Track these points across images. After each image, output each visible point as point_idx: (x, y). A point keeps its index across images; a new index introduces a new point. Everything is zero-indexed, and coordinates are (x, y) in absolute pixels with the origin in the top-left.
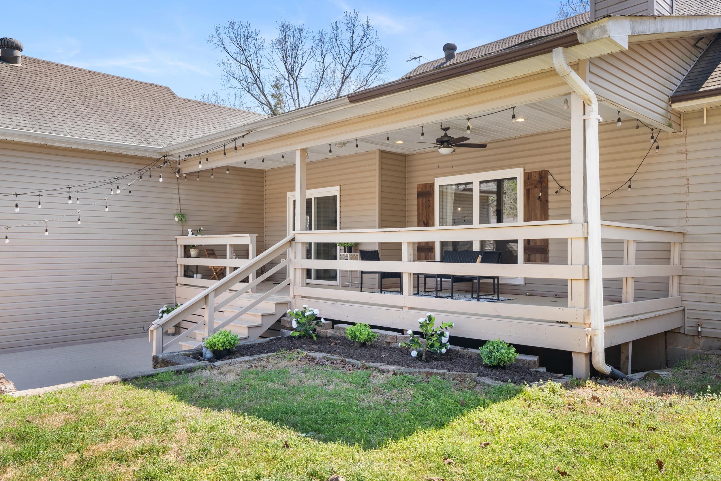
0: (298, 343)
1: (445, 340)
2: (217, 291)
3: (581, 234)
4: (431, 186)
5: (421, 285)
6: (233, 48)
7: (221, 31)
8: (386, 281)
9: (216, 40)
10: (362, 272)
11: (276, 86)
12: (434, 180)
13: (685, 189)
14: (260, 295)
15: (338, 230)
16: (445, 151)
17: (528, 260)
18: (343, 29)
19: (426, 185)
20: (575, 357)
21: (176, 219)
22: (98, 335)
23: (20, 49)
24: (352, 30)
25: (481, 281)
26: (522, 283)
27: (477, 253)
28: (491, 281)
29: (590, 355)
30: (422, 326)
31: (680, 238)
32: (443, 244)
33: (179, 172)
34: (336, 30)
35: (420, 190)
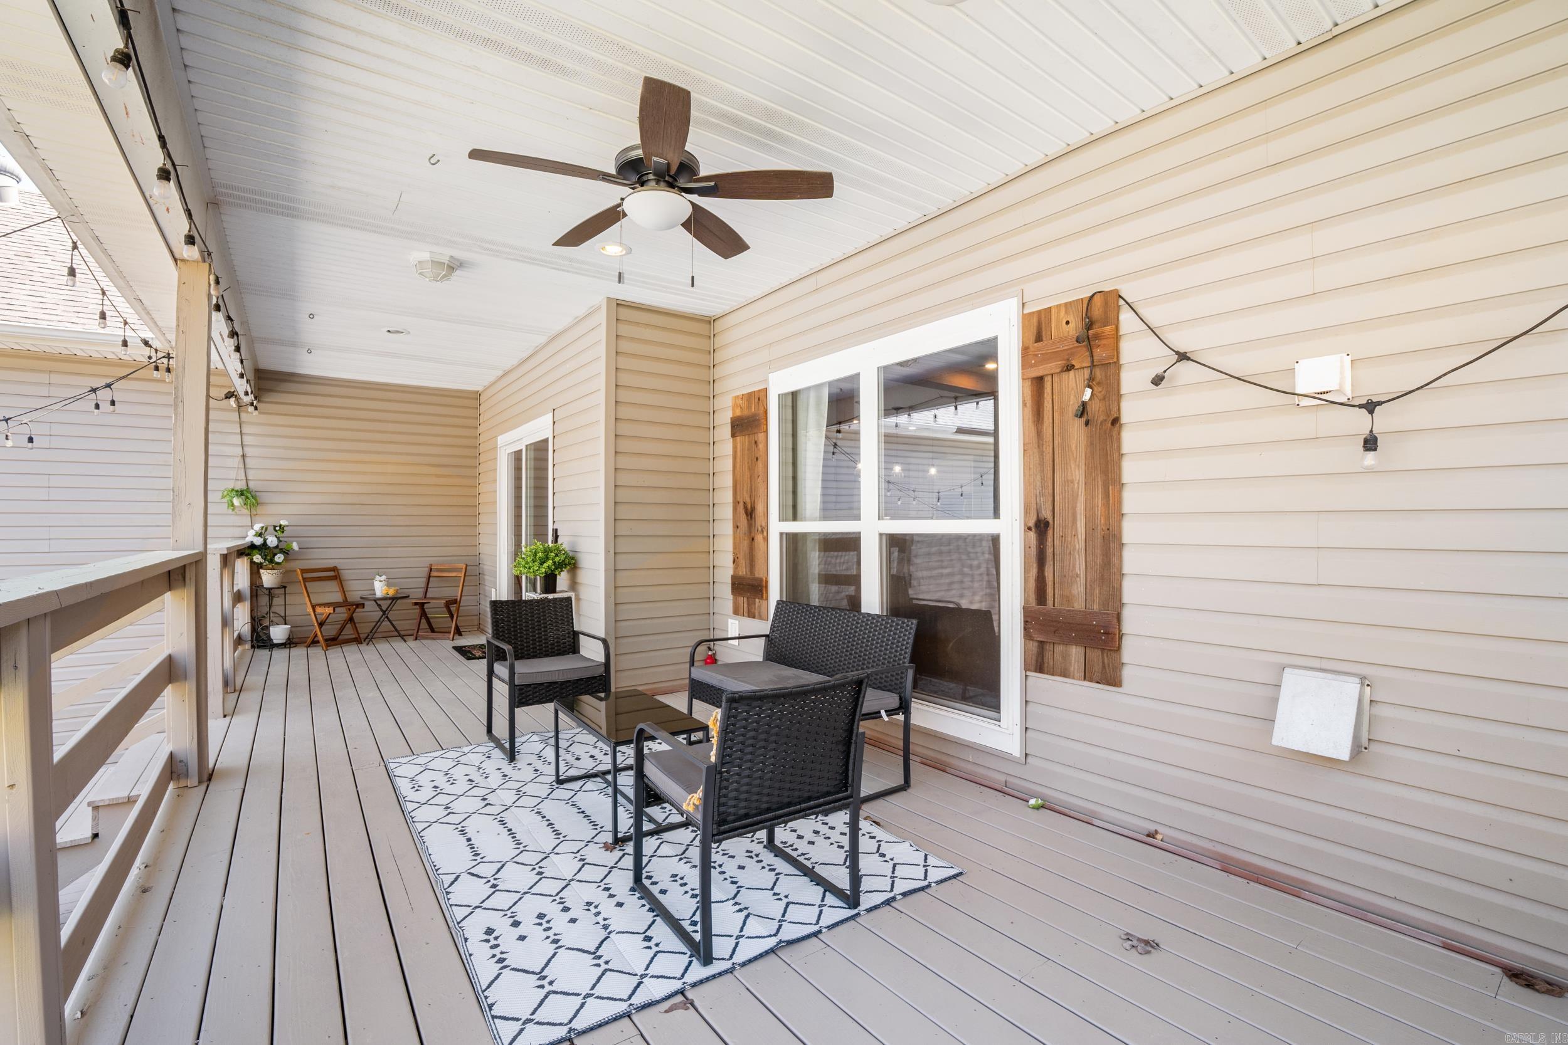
4: (759, 397)
12: (766, 381)
19: (750, 395)
21: (235, 501)
35: (738, 413)
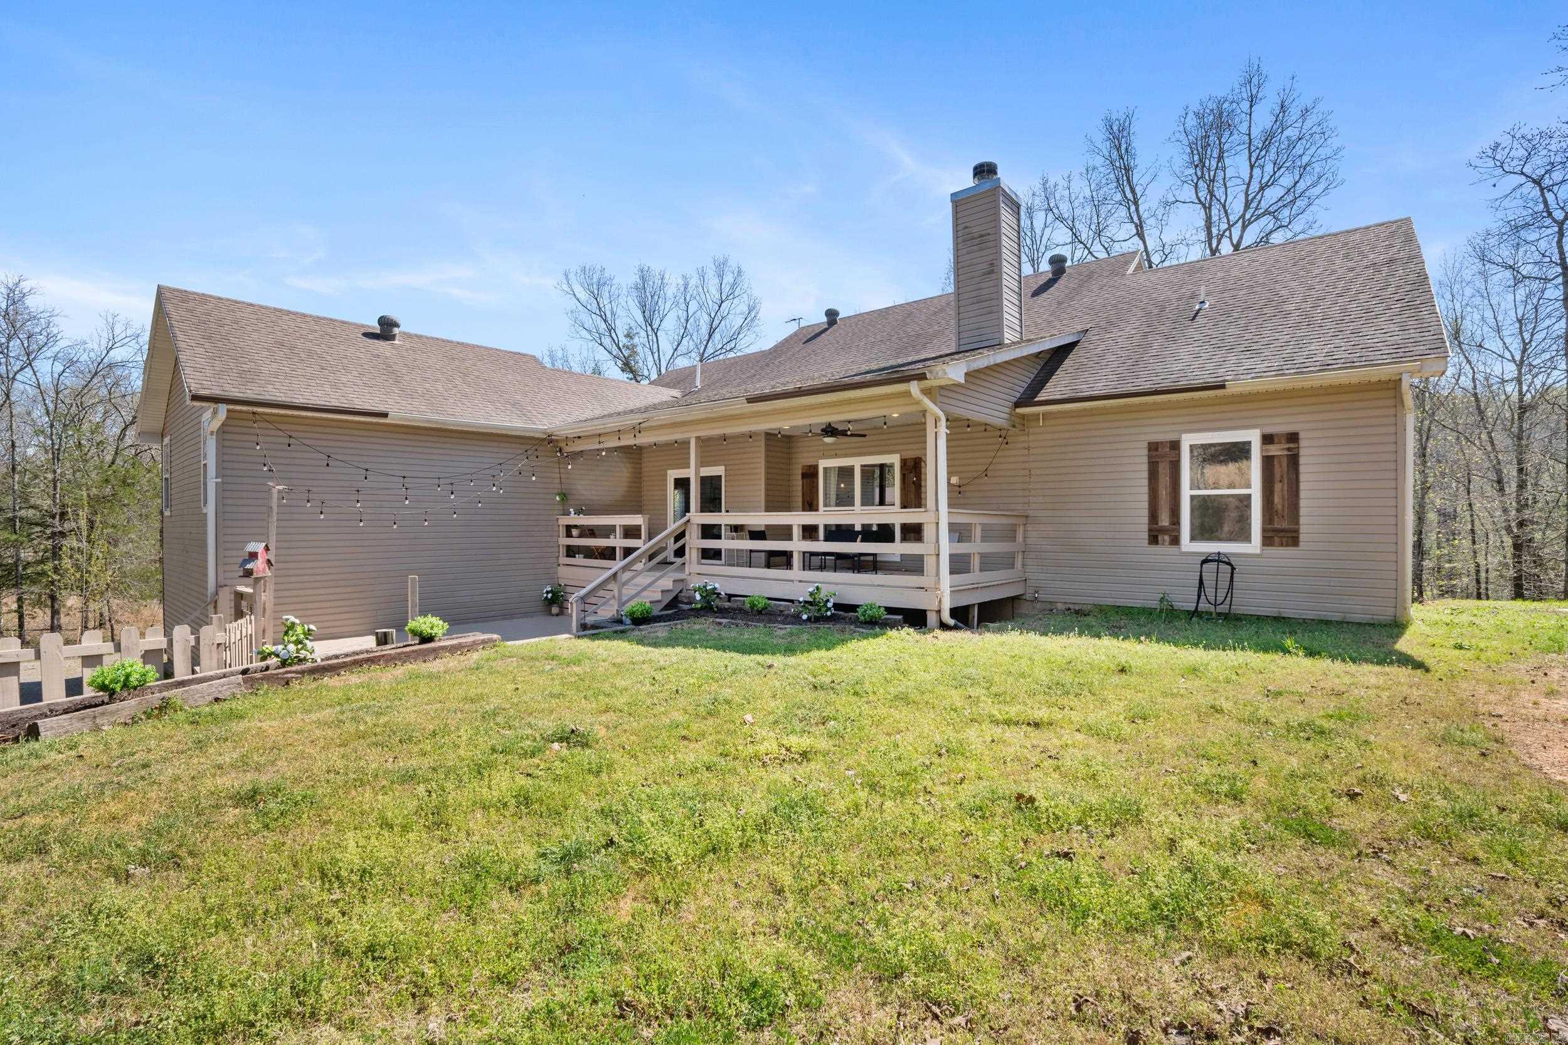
0: (702, 613)
1: (830, 605)
2: (625, 569)
3: (934, 520)
4: (816, 467)
5: (807, 563)
6: (583, 295)
7: (571, 276)
8: (773, 559)
9: (565, 287)
10: (751, 551)
11: (629, 336)
12: (818, 463)
13: (1027, 479)
14: (658, 574)
15: (723, 513)
16: (828, 440)
17: (904, 539)
18: (711, 274)
19: (810, 467)
20: (929, 614)
21: (558, 498)
22: (488, 614)
23: (397, 325)
24: (721, 277)
25: (862, 558)
26: (898, 559)
27: (858, 533)
28: (871, 558)
29: (939, 612)
30: (811, 594)
31: (1023, 520)
32: (826, 526)
33: (560, 451)
34: (702, 276)
35: (805, 471)
